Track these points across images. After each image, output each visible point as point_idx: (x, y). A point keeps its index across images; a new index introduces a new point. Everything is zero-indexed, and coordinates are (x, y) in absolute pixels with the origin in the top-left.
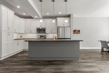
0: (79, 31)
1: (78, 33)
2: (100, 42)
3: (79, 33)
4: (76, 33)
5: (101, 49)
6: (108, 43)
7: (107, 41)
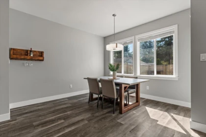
0: (41, 54)
1: (36, 60)
2: (87, 80)
3: (41, 58)
4: (31, 59)
5: (89, 92)
6: (100, 81)
7: (99, 79)
